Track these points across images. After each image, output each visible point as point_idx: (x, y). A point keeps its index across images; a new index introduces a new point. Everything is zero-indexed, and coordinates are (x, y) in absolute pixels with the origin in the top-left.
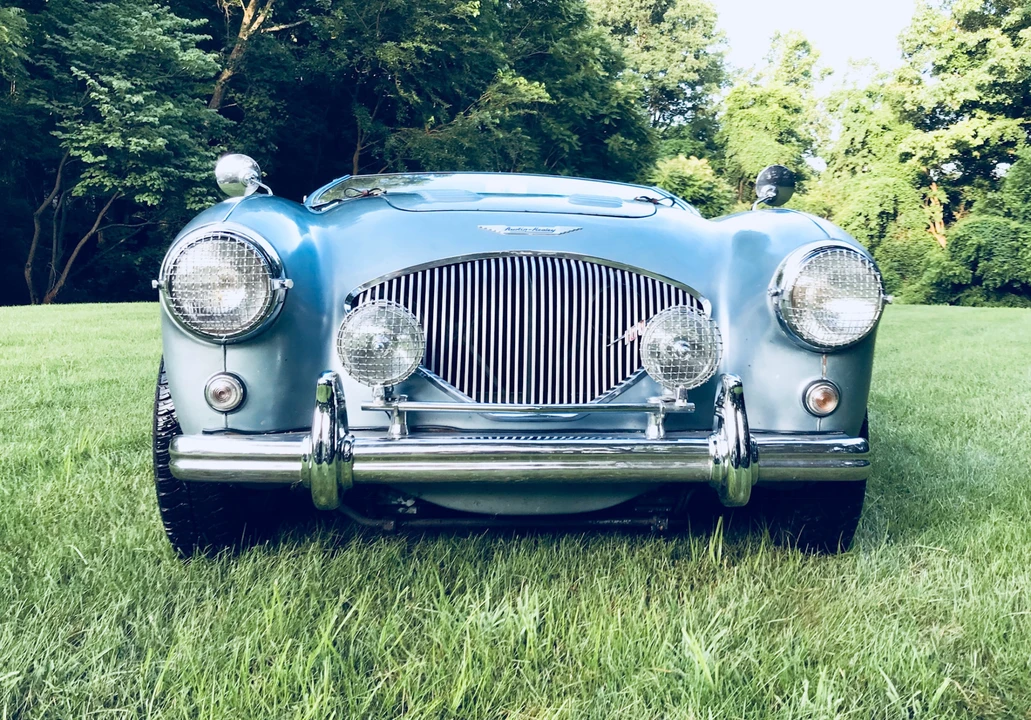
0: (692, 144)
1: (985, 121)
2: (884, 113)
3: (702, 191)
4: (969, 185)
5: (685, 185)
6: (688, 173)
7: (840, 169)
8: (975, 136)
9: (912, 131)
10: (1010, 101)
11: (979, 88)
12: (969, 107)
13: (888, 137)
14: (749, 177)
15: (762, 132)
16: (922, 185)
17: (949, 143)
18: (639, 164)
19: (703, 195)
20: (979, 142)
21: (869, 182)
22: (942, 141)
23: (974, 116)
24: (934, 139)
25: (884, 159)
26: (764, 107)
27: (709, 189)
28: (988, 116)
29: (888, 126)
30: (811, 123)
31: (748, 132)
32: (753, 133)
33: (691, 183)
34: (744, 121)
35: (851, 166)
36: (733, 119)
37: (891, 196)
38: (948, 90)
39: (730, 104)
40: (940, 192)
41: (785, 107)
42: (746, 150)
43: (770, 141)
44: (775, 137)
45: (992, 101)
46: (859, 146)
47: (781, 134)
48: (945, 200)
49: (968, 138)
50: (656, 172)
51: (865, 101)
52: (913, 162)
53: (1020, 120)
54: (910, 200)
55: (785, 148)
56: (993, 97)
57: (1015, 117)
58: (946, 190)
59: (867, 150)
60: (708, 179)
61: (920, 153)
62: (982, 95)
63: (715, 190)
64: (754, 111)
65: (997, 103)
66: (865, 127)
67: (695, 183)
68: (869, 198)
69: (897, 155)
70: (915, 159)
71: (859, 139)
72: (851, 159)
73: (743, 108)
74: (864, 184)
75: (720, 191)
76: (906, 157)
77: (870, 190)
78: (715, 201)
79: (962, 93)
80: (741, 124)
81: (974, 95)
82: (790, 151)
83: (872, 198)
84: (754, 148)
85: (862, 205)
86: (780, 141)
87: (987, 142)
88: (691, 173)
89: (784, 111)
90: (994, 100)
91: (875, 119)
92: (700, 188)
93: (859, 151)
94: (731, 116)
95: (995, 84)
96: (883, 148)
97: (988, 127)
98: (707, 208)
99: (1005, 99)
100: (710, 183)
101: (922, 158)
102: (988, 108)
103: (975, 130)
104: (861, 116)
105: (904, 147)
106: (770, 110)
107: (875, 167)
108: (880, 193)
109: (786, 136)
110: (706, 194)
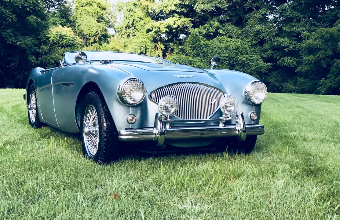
0: (61, 20)
1: (177, 18)
2: (140, 13)
3: (70, 41)
4: (172, 43)
5: (62, 38)
6: (64, 33)
7: (124, 35)
8: (174, 24)
9: (151, 20)
10: (186, 11)
11: (175, 5)
12: (172, 13)
13: (142, 22)
14: (86, 36)
15: (90, 17)
16: (155, 42)
17: (165, 26)
18: (41, 28)
19: (70, 43)
20: (176, 26)
21: (136, 40)
22: (163, 25)
23: (174, 16)
24: (160, 24)
25: (141, 31)
26: (91, 6)
27: (72, 41)
28: (178, 16)
29: (142, 18)
30: (109, 14)
31: (85, 17)
32: (87, 17)
33: (65, 37)
34: (83, 12)
35: (128, 33)
36: (78, 11)
37: (144, 46)
38: (165, 5)
39: (77, 4)
40: (161, 45)
41: (99, 7)
42: (84, 24)
43: (94, 21)
44: (96, 19)
45: (180, 11)
46: (131, 26)
47: (98, 18)
48: (163, 48)
49: (172, 25)
50: (50, 32)
51: (133, 7)
52: (152, 33)
53: (190, 19)
54: (151, 48)
55: (100, 24)
56: (180, 9)
57: (188, 17)
58: (164, 44)
59: (134, 27)
60: (72, 36)
61: (155, 30)
62: (176, 8)
63: (75, 41)
64: (87, 8)
65: (182, 12)
66: (133, 18)
67: (67, 38)
68: (136, 47)
69: (146, 29)
70: (153, 32)
71: (131, 23)
72: (128, 31)
73: (82, 6)
74: (134, 41)
75: (77, 41)
76: (149, 31)
77: (136, 44)
78: (75, 46)
79: (170, 7)
80: (81, 13)
81: (174, 8)
82: (102, 25)
83: (137, 47)
84: (87, 23)
85: (133, 49)
86: (98, 21)
87: (179, 26)
88: (65, 33)
89: (99, 9)
90: (181, 11)
91: (137, 15)
92: (69, 40)
93: (130, 27)
94: (77, 9)
95: (181, 4)
96: (140, 27)
97: (179, 21)
98: (72, 48)
99: (184, 10)
100: (73, 38)
101: (155, 31)
102: (178, 13)
103: (174, 22)
104: (131, 13)
105: (148, 27)
106: (93, 8)
107: (138, 34)
108: (140, 45)
109: (100, 19)
110: (72, 42)
